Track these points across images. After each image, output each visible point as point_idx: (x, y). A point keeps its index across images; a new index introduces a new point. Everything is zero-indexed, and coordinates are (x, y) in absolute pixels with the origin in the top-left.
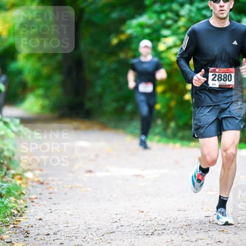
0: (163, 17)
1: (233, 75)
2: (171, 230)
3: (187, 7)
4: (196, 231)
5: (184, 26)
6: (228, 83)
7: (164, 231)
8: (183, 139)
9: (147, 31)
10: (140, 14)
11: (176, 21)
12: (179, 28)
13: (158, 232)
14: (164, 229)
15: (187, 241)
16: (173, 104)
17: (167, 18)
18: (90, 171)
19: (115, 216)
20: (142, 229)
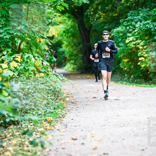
0: (128, 28)
1: (109, 54)
2: (132, 124)
3: (139, 23)
4: (143, 125)
5: (137, 32)
6: (108, 57)
7: (128, 125)
8: (136, 83)
9: (121, 34)
10: (118, 27)
11: (134, 30)
12: (135, 33)
13: (125, 125)
14: (129, 124)
15: (139, 129)
16: (132, 67)
17: (130, 29)
18: (95, 98)
19: (106, 118)
20: (118, 123)
